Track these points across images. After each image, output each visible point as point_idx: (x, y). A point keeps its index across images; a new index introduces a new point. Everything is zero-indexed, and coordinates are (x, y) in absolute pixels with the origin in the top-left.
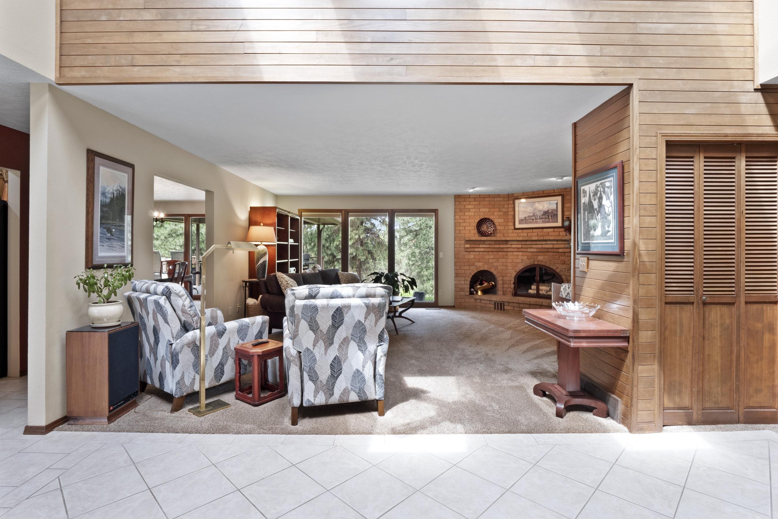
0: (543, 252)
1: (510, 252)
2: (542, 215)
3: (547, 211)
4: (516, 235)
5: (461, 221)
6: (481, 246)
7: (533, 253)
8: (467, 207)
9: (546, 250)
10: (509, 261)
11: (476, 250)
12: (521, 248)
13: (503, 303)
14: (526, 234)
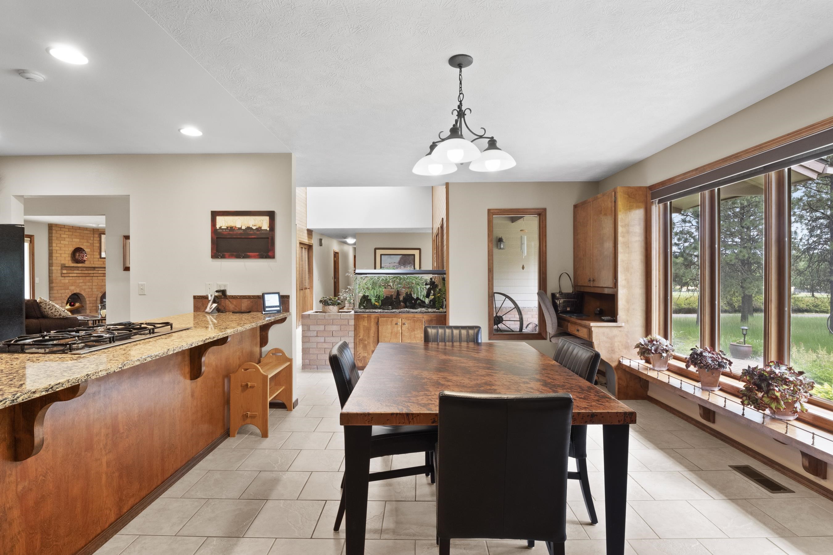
1: (95, 277)
4: (102, 263)
5: (57, 248)
6: (75, 272)
8: (63, 236)
10: (94, 284)
11: (71, 275)
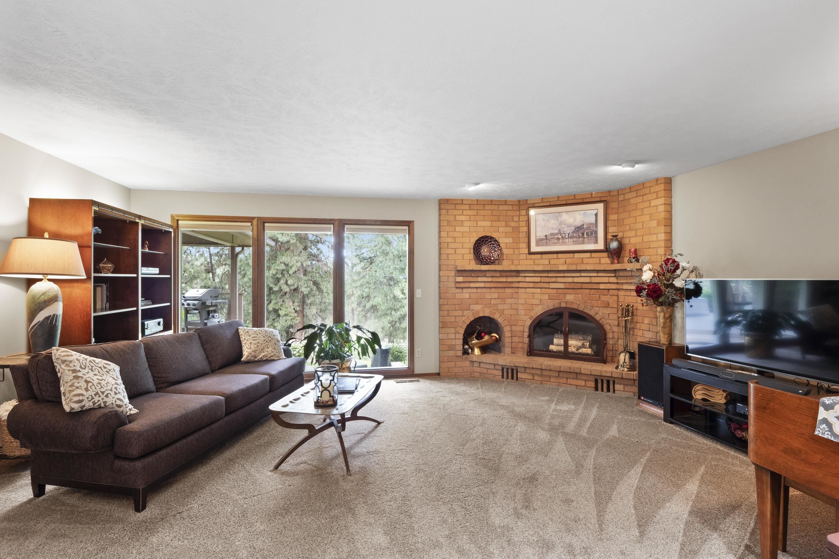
0: (573, 289)
1: (521, 288)
2: (573, 233)
3: (581, 226)
4: (531, 262)
5: (449, 240)
6: (480, 279)
7: (559, 290)
8: (458, 218)
9: (579, 286)
10: (521, 301)
11: (472, 285)
12: (541, 282)
13: (516, 368)
14: (548, 261)
